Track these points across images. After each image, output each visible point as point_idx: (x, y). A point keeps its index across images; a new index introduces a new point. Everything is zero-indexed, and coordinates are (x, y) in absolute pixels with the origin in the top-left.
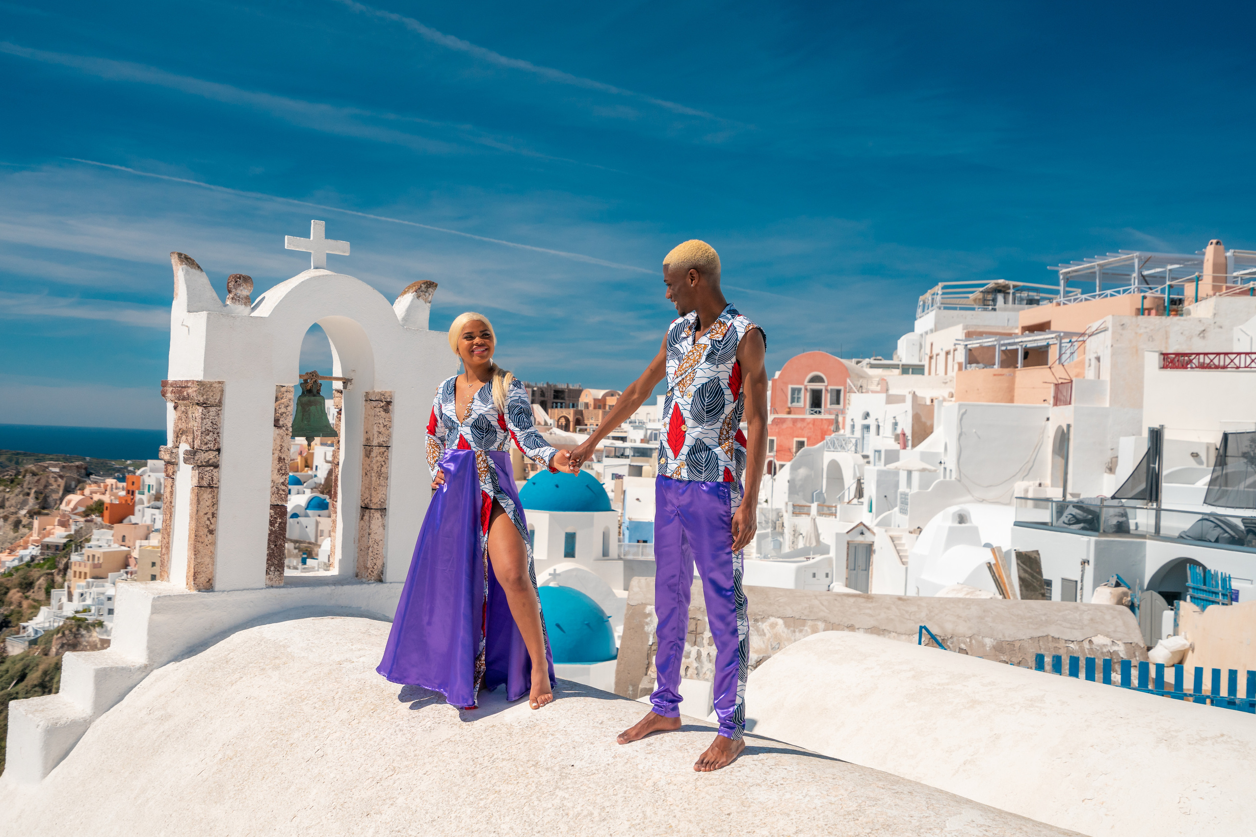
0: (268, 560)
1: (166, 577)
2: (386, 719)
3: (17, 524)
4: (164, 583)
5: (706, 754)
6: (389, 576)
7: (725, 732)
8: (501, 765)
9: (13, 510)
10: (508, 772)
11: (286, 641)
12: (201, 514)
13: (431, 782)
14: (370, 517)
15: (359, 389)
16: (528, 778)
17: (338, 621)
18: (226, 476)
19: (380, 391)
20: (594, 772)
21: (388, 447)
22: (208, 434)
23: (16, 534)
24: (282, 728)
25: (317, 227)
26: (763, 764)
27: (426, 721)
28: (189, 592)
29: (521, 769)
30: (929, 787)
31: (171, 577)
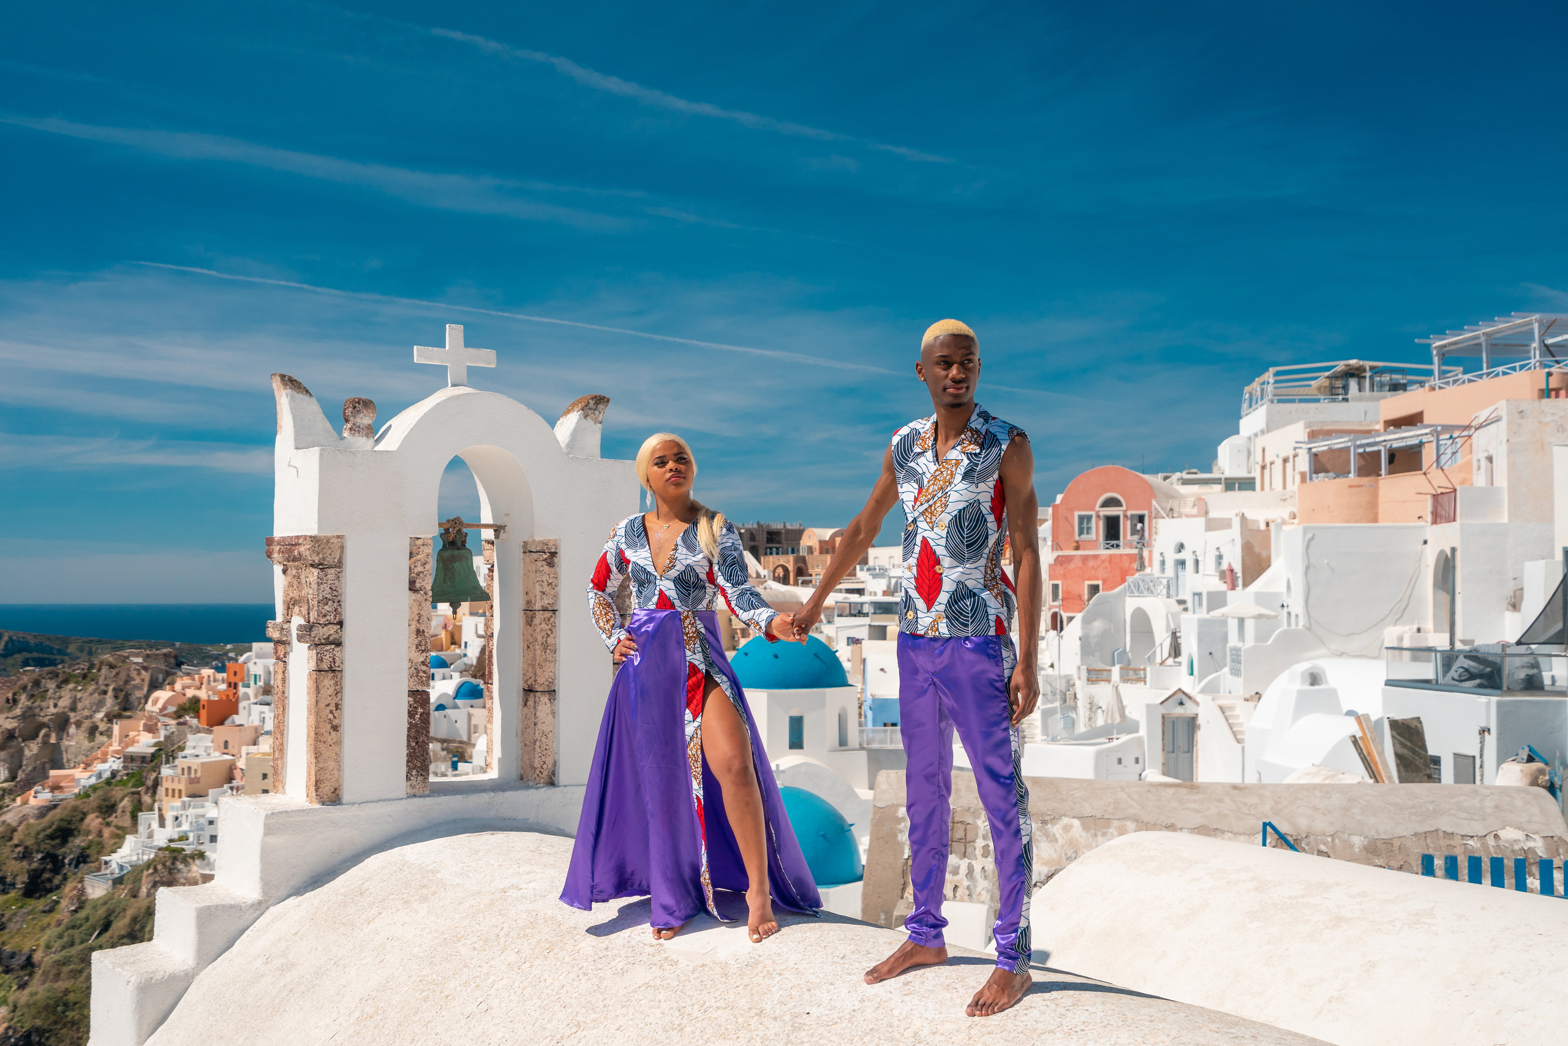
0: (408, 762)
1: (280, 788)
2: (566, 960)
3: (93, 731)
4: (279, 796)
5: (980, 994)
6: (564, 775)
7: (1005, 964)
8: (715, 1016)
9: (86, 713)
10: (724, 1024)
11: (435, 865)
12: (322, 705)
13: (626, 1039)
14: (535, 702)
15: (515, 538)
16: (750, 1031)
17: (500, 836)
18: (352, 656)
19: (541, 539)
20: (836, 1020)
21: (554, 611)
22: (327, 604)
23: (92, 744)
24: (434, 976)
25: (453, 334)
26: (1057, 1005)
27: (617, 961)
28: (310, 806)
29: (741, 1020)
30: (1279, 1030)
31: (286, 787)
